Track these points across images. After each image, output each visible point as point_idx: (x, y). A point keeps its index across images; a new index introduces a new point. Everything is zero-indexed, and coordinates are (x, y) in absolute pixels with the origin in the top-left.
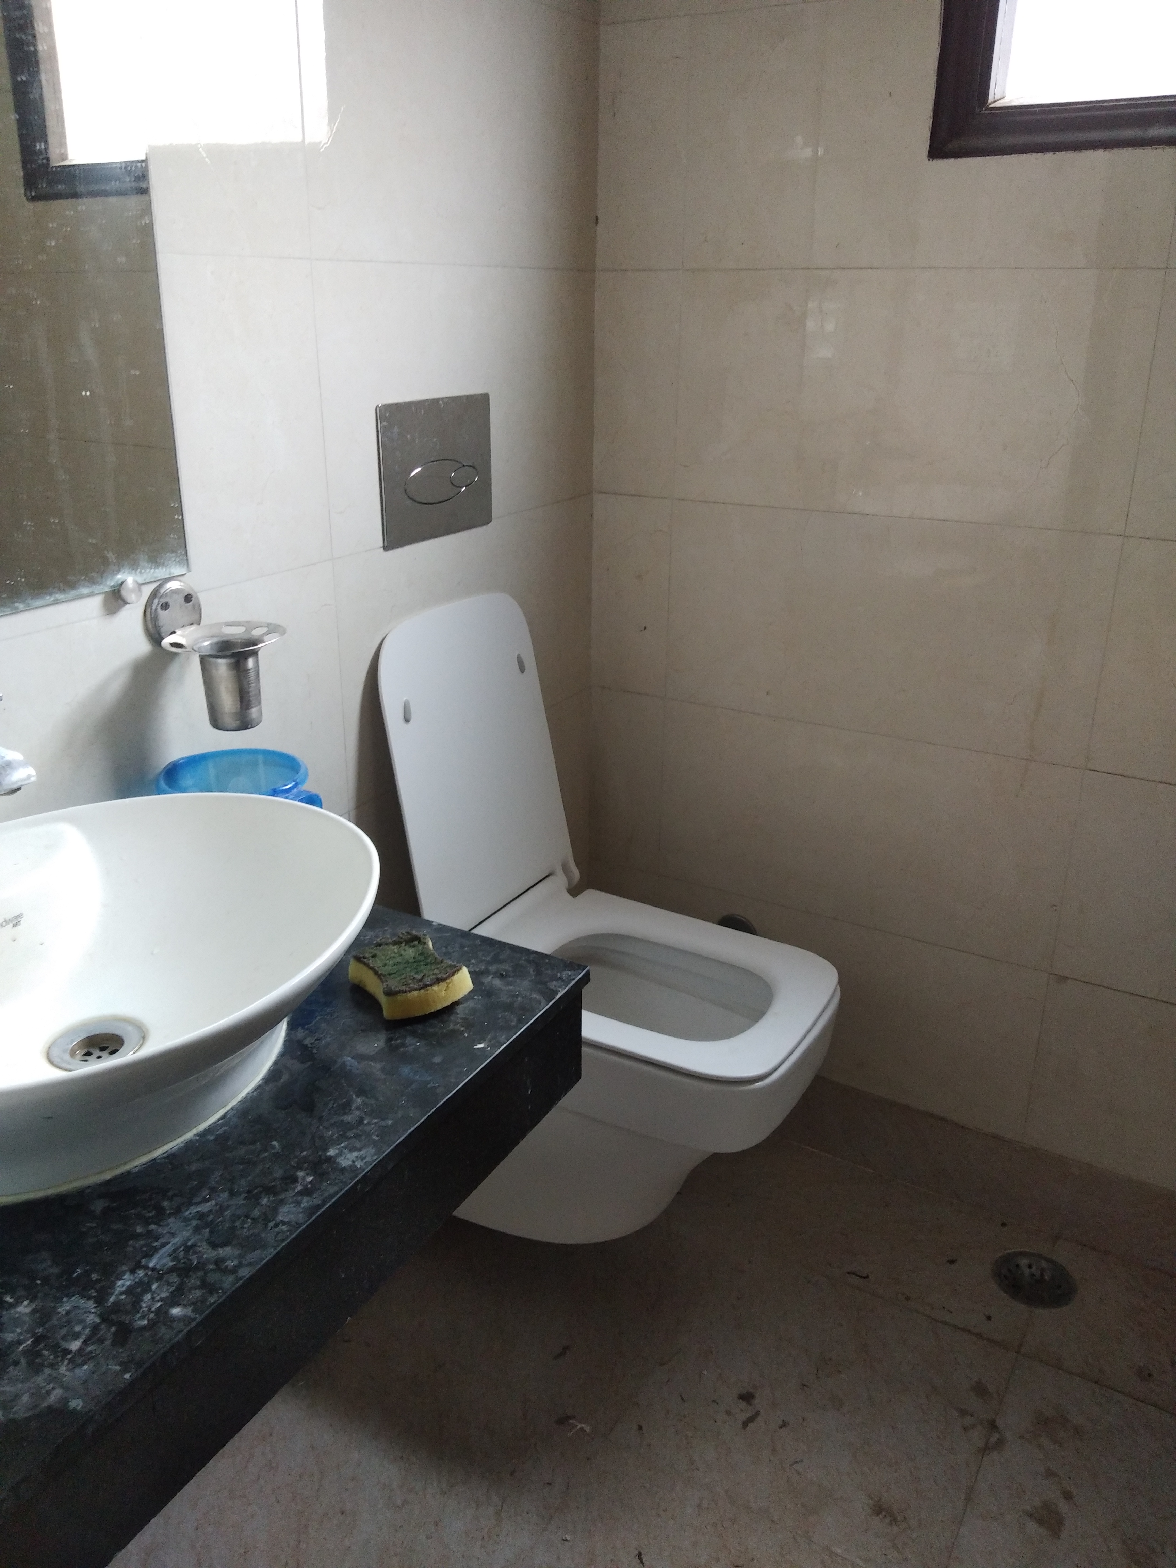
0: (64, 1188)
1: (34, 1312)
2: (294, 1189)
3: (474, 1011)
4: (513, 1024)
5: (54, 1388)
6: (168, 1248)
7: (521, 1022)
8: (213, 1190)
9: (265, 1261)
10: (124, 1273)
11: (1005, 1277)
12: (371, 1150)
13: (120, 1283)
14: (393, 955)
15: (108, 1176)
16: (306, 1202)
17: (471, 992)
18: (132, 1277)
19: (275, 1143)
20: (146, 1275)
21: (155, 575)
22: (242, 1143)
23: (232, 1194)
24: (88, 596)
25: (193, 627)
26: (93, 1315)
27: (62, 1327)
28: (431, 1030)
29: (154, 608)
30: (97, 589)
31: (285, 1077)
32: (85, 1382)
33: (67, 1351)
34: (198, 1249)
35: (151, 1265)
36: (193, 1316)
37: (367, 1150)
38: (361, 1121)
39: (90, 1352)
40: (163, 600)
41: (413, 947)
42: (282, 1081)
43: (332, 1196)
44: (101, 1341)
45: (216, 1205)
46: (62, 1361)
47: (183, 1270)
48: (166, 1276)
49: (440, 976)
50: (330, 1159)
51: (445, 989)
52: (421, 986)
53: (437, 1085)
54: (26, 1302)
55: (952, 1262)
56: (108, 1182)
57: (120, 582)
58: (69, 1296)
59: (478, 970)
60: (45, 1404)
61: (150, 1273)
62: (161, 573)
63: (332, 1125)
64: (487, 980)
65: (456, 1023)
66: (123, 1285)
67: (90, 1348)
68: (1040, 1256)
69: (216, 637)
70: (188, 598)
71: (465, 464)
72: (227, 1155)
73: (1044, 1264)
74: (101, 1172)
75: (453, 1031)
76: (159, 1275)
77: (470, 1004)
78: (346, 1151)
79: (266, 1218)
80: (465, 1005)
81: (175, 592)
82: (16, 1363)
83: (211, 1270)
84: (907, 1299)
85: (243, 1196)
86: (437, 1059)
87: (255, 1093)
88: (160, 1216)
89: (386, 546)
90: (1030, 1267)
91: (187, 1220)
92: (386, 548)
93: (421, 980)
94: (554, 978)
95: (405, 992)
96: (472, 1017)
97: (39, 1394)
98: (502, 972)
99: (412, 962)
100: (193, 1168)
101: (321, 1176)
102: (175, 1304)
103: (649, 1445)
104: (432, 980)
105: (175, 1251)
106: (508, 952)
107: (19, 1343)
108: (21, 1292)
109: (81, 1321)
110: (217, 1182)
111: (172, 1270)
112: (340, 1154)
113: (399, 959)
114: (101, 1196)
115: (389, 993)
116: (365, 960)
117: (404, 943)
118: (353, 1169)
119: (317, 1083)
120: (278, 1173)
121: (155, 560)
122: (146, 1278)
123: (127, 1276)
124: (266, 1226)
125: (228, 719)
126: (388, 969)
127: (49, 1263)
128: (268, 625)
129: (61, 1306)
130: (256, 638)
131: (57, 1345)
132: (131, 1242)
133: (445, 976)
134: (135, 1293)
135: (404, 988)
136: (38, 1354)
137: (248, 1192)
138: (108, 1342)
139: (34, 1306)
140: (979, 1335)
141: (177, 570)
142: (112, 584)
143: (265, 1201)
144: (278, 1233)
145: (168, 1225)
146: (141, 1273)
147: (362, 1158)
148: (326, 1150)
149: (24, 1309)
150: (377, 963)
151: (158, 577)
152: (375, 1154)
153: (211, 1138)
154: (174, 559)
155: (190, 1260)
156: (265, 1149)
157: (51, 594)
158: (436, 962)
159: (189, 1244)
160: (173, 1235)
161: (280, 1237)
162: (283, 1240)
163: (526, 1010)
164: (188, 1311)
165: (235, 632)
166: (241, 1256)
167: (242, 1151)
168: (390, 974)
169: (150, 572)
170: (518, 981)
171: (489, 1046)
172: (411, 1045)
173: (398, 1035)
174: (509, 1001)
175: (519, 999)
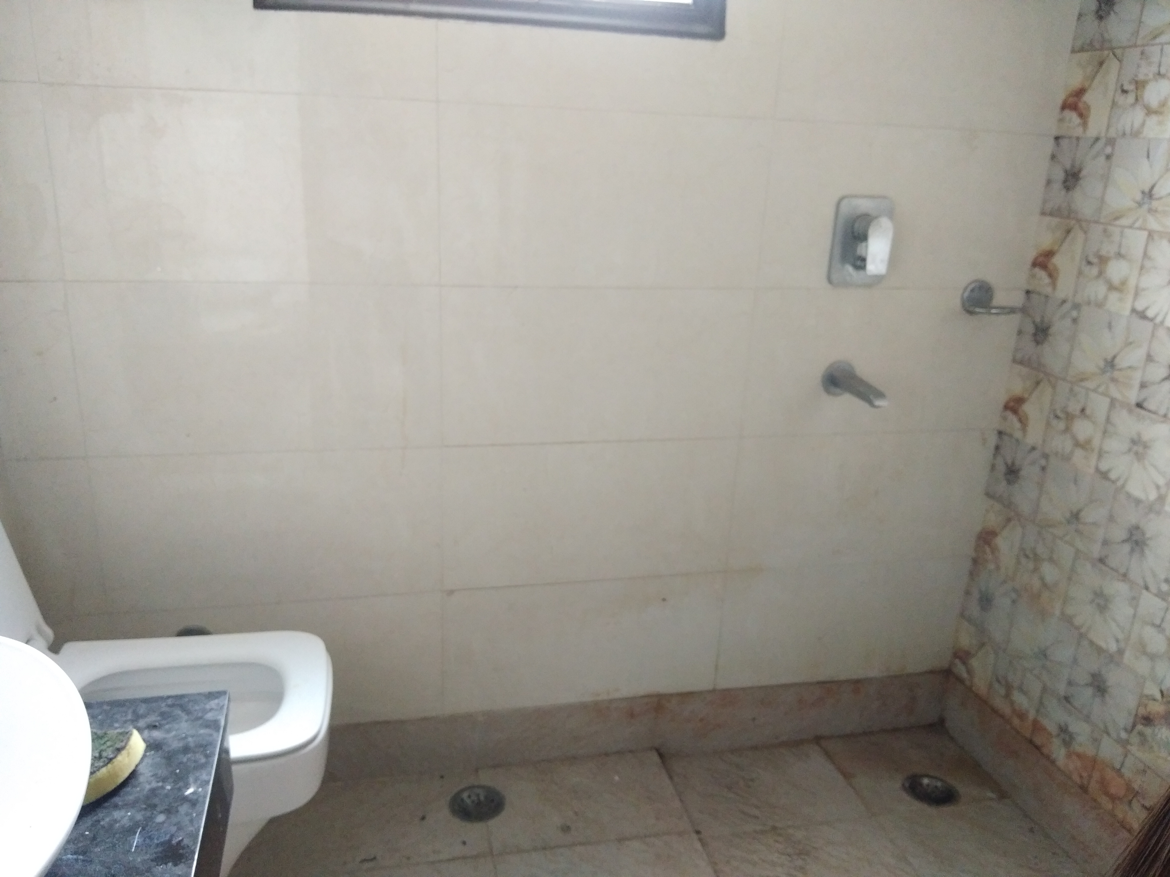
3: (158, 765)
4: (202, 760)
7: (209, 757)
11: (460, 811)
17: (146, 751)
49: (119, 746)
51: (125, 757)
52: (107, 761)
68: (473, 787)
73: (477, 791)
75: (153, 790)
77: (149, 763)
86: (160, 818)
90: (470, 797)
93: (101, 756)
96: (161, 771)
98: (153, 723)
133: (123, 744)
140: (464, 858)
163: (205, 746)
170: (176, 726)
171: (198, 788)
172: (122, 818)
173: (101, 815)
174: (181, 744)
175: (190, 739)
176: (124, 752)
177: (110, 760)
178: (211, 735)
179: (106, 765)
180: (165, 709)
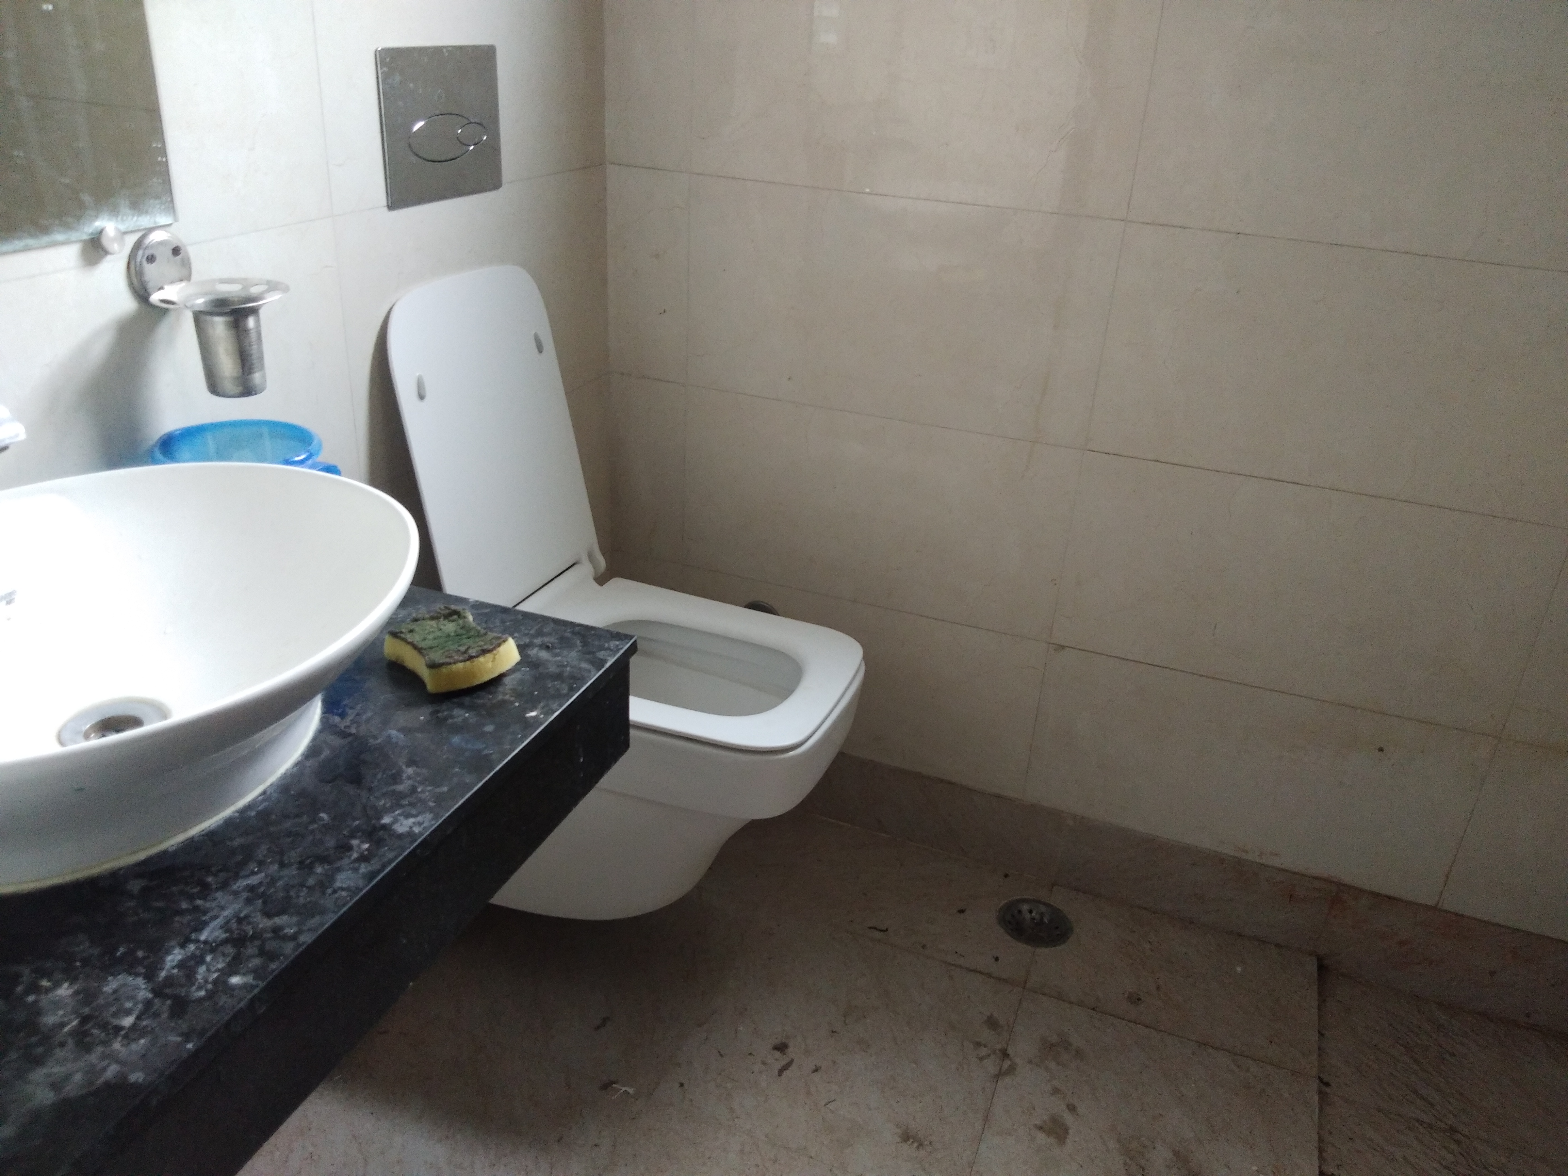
0: (95, 871)
1: (76, 993)
2: (349, 857)
3: (522, 682)
4: (565, 691)
5: (108, 1065)
6: (218, 922)
7: (572, 690)
8: (261, 863)
9: (327, 926)
10: (173, 947)
11: (1009, 922)
12: (429, 816)
13: (169, 958)
14: (432, 630)
15: (142, 856)
16: (364, 868)
17: (518, 664)
18: (182, 951)
19: (323, 815)
20: (198, 948)
21: (139, 223)
22: (286, 817)
23: (282, 865)
24: (63, 243)
25: (183, 284)
26: (144, 990)
27: (111, 1005)
28: (480, 702)
29: (138, 260)
30: (74, 235)
31: (326, 753)
32: (144, 1056)
33: (118, 1029)
34: (252, 920)
35: (203, 937)
36: (254, 983)
37: (424, 816)
38: (413, 790)
39: (146, 1027)
40: (148, 252)
41: (453, 621)
42: (323, 756)
43: (390, 861)
44: (156, 1015)
45: (267, 876)
46: (116, 1038)
47: (238, 941)
48: (220, 948)
49: (485, 647)
50: (384, 827)
51: (491, 660)
52: (467, 658)
53: (491, 752)
54: (66, 985)
55: (961, 911)
56: (143, 863)
57: (100, 228)
58: (114, 975)
59: (522, 643)
60: (102, 1080)
61: (202, 946)
62: (145, 221)
63: (384, 795)
64: (533, 652)
65: (505, 694)
66: (173, 961)
67: (145, 1023)
68: (1040, 902)
69: (211, 294)
70: (176, 251)
71: (472, 120)
72: (272, 829)
73: (1043, 908)
74: (135, 853)
75: (503, 702)
76: (212, 947)
77: (517, 676)
78: (401, 818)
79: (325, 884)
80: (513, 676)
81: (162, 243)
82: (62, 1045)
83: (269, 939)
84: (924, 947)
85: (294, 867)
86: (489, 728)
87: (295, 769)
88: (206, 891)
89: (390, 205)
90: (1031, 912)
91: (236, 893)
92: (393, 205)
93: (465, 652)
94: (602, 648)
95: (450, 664)
96: (521, 688)
97: (92, 1072)
98: (548, 644)
99: (453, 636)
100: (237, 842)
101: (378, 843)
102: (235, 973)
103: (691, 1101)
104: (477, 652)
105: (227, 922)
106: (552, 625)
107: (62, 1025)
108: (58, 976)
109: (132, 998)
110: (265, 856)
111: (225, 942)
112: (396, 821)
113: (438, 634)
114: (139, 876)
115: (433, 666)
116: (403, 636)
117: (443, 617)
118: (410, 835)
119: (362, 756)
120: (331, 843)
121: (137, 206)
122: (198, 951)
123: (177, 951)
124: (324, 893)
125: (228, 385)
126: (428, 643)
127: (87, 944)
128: (268, 282)
129: (107, 985)
130: (256, 295)
131: (107, 1023)
132: (177, 919)
133: (491, 647)
134: (188, 966)
135: (448, 660)
136: (86, 1034)
137: (301, 863)
138: (165, 1015)
139: (76, 987)
140: (989, 975)
141: (163, 220)
142: (91, 231)
143: (319, 870)
144: (337, 899)
145: (215, 899)
146: (192, 947)
147: (420, 824)
148: (379, 818)
149: (64, 991)
150: (416, 638)
151: (141, 226)
152: (433, 819)
153: (253, 813)
154: (159, 207)
155: (244, 931)
156: (313, 821)
157: (20, 238)
158: (479, 635)
159: (242, 915)
160: (223, 908)
161: (340, 902)
162: (344, 905)
163: (576, 679)
164: (250, 979)
165: (231, 290)
166: (298, 924)
167: (288, 824)
168: (431, 648)
169: (132, 219)
170: (565, 652)
171: (541, 714)
172: (459, 716)
173: (444, 707)
174: (558, 671)
175: (568, 669)
176: (489, 656)
177: (471, 658)
178: (589, 671)
179: (464, 661)
180: (567, 635)
